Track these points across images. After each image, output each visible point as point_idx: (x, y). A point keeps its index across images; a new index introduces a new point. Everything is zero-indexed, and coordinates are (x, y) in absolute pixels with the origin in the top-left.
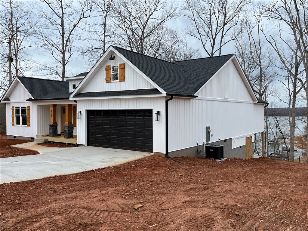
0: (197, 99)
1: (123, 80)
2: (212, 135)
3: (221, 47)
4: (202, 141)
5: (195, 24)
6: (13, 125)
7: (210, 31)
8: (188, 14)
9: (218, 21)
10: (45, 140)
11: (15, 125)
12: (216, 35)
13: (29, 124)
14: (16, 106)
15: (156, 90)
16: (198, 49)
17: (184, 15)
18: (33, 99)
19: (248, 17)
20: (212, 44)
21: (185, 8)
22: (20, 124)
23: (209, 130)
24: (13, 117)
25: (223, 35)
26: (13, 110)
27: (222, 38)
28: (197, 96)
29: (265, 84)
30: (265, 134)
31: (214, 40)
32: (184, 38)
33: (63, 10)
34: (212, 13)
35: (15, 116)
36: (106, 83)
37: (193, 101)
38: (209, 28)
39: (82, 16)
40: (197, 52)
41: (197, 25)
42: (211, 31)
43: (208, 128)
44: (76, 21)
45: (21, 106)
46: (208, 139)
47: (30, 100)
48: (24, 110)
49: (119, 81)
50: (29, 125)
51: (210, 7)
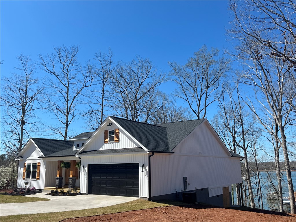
1: (117, 140)
2: (189, 184)
3: (206, 107)
4: (180, 189)
5: (182, 88)
8: (176, 80)
9: (202, 85)
10: (51, 191)
11: (26, 179)
12: (201, 96)
13: (38, 178)
14: (28, 162)
20: (198, 104)
22: (30, 178)
24: (24, 173)
25: (207, 96)
27: (206, 99)
28: (174, 153)
31: (200, 101)
33: (69, 81)
35: (26, 171)
36: (105, 143)
38: (195, 90)
39: (84, 86)
42: (197, 93)
43: (185, 178)
44: (79, 89)
45: (32, 162)
46: (185, 187)
47: (41, 157)
48: (35, 166)
49: (115, 142)
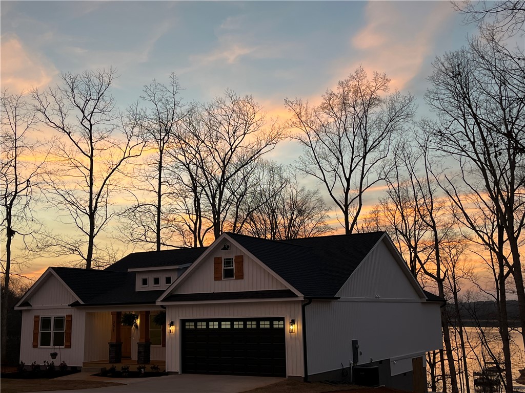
0: (339, 301)
1: (240, 276)
2: (361, 353)
3: (361, 192)
4: (348, 362)
5: (312, 152)
6: (35, 346)
7: (340, 166)
8: (300, 136)
9: (353, 148)
10: (102, 369)
11: (39, 346)
12: (351, 171)
13: (68, 344)
14: (43, 314)
15: (289, 291)
16: (318, 190)
17: (292, 136)
18: (82, 303)
19: (406, 141)
20: (346, 187)
21: (294, 125)
22: (50, 345)
23: (357, 346)
24: (35, 335)
25: (365, 173)
26: (36, 322)
27: (362, 178)
28: (339, 298)
29: (452, 256)
30: (461, 360)
31: (348, 180)
32: (293, 174)
33: (93, 144)
34: (341, 133)
35: (40, 331)
36: (215, 280)
37: (334, 303)
38: (338, 159)
40: (315, 196)
41: (316, 155)
42: (342, 164)
43: (355, 343)
45: (53, 315)
46: (356, 359)
47: (75, 305)
48: (59, 322)
49: (235, 279)
50: (69, 347)
51: (337, 122)
